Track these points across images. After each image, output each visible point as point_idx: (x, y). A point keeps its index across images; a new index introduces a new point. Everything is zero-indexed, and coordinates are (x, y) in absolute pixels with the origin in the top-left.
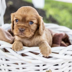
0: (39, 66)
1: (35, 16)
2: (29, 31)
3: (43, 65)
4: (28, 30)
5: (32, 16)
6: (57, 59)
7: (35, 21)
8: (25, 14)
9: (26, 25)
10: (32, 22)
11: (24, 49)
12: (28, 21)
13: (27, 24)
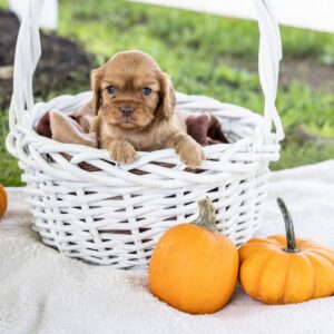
0: (174, 196)
1: (153, 74)
2: (145, 111)
3: (185, 193)
4: (141, 110)
5: (147, 76)
6: (215, 172)
7: (155, 87)
8: (130, 72)
9: (135, 99)
10: (148, 90)
11: (139, 157)
13: (139, 95)
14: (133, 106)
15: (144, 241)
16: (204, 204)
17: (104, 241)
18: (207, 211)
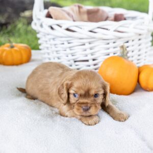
0: (108, 44)
3: (114, 43)
12: (92, 95)
14: (89, 105)
15: (95, 65)
16: (122, 47)
17: (76, 65)
18: (124, 50)
